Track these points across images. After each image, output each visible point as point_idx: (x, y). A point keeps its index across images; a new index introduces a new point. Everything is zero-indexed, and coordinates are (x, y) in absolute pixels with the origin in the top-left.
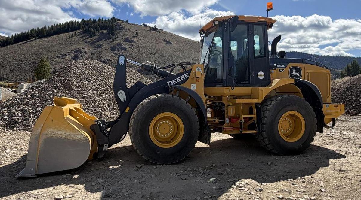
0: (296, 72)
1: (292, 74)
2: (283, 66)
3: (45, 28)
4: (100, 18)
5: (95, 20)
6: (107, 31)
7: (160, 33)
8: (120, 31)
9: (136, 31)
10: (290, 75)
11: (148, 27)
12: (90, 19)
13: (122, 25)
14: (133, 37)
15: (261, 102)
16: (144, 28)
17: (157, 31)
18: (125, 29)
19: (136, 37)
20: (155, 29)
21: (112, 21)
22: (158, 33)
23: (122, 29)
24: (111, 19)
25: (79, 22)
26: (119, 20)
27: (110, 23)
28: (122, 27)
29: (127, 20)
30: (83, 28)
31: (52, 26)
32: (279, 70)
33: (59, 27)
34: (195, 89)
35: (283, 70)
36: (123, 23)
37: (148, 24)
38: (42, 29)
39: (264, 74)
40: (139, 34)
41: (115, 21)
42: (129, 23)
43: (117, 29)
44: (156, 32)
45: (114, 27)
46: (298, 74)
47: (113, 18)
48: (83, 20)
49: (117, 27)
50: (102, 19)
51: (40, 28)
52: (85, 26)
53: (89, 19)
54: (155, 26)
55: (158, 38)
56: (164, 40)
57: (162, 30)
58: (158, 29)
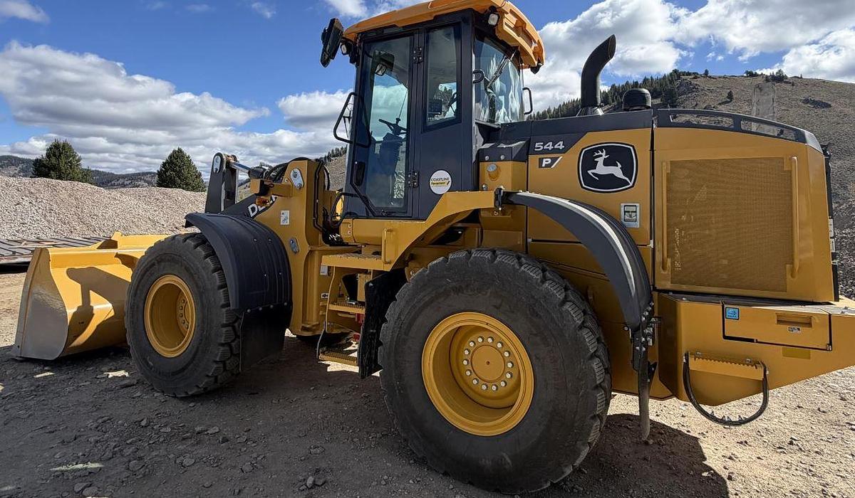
0: (606, 163)
1: (590, 172)
2: (560, 145)
3: (549, 111)
4: (647, 77)
5: (637, 82)
6: (660, 99)
7: (793, 85)
8: (690, 95)
9: (729, 91)
10: (586, 175)
11: (760, 78)
12: (627, 83)
13: (694, 82)
14: (720, 104)
15: (389, 270)
16: (748, 81)
17: (787, 83)
18: (702, 90)
19: (726, 102)
20: (779, 78)
21: (672, 78)
22: (788, 87)
23: (694, 91)
24: (671, 74)
25: (607, 91)
26: (689, 74)
27: (666, 85)
28: (694, 88)
29: (707, 72)
30: (613, 101)
31: (560, 106)
32: (541, 161)
33: (570, 107)
34: (288, 223)
35: (554, 160)
36: (695, 78)
37: (759, 72)
38: (544, 113)
39: (450, 180)
40: (734, 96)
41: (679, 78)
42: (710, 77)
43: (684, 93)
44: (783, 85)
45: (676, 90)
46: (617, 171)
47: (675, 71)
48: (613, 86)
49: (682, 89)
50: (651, 77)
51: (541, 112)
52: (616, 97)
53: (624, 83)
54: (780, 71)
55: (787, 99)
56: (806, 101)
57: (801, 78)
58: (789, 76)
